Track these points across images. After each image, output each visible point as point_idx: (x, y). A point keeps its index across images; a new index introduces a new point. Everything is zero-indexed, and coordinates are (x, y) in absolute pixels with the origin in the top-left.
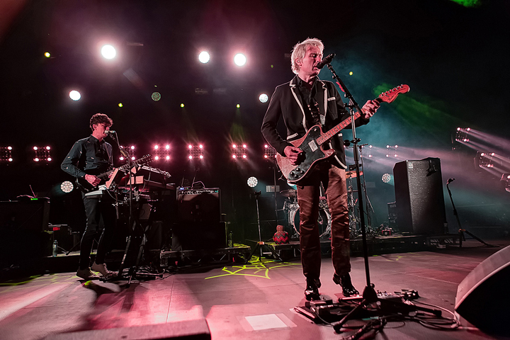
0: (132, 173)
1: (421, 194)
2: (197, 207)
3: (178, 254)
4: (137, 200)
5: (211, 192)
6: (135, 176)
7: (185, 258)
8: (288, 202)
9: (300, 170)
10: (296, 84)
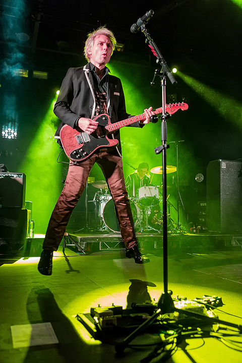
5: (15, 176)
8: (100, 193)
9: (83, 151)
10: (90, 68)
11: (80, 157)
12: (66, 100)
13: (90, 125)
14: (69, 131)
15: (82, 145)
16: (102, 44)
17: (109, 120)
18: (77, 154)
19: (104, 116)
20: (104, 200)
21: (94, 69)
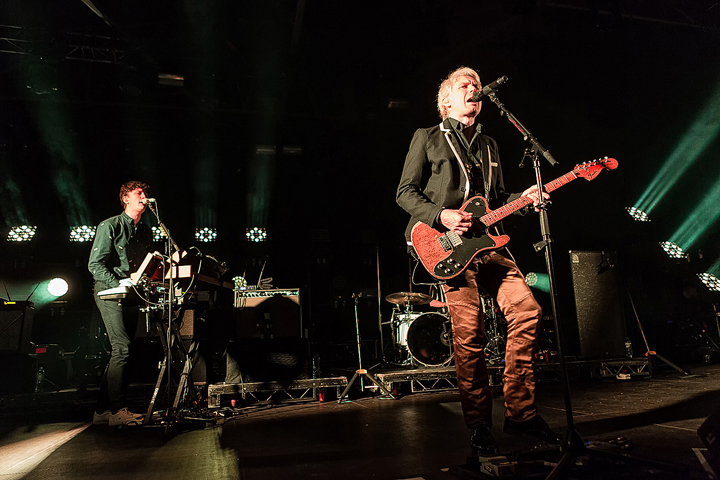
0: (173, 261)
1: (592, 300)
2: (267, 316)
3: (236, 388)
4: (179, 303)
5: (288, 293)
6: (177, 265)
7: (248, 394)
8: (397, 311)
9: (454, 262)
10: (451, 128)
11: (450, 273)
12: (417, 183)
13: (463, 221)
14: (424, 232)
15: (451, 252)
16: (465, 86)
17: (487, 206)
18: (444, 268)
19: (478, 200)
20: (406, 320)
21: (459, 128)
